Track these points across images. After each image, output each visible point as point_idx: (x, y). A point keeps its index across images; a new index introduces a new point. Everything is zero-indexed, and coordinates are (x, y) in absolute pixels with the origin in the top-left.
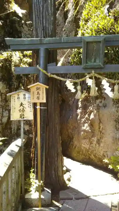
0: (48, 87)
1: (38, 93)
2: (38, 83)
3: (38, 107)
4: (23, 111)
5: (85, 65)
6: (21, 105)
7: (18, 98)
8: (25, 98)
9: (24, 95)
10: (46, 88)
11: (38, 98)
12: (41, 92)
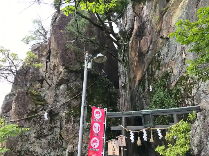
0: (126, 137)
1: (121, 140)
2: (121, 135)
3: (122, 148)
4: (114, 150)
5: (144, 126)
6: (113, 147)
7: (112, 143)
8: (115, 144)
9: (115, 142)
10: (126, 138)
11: (122, 143)
12: (123, 140)
